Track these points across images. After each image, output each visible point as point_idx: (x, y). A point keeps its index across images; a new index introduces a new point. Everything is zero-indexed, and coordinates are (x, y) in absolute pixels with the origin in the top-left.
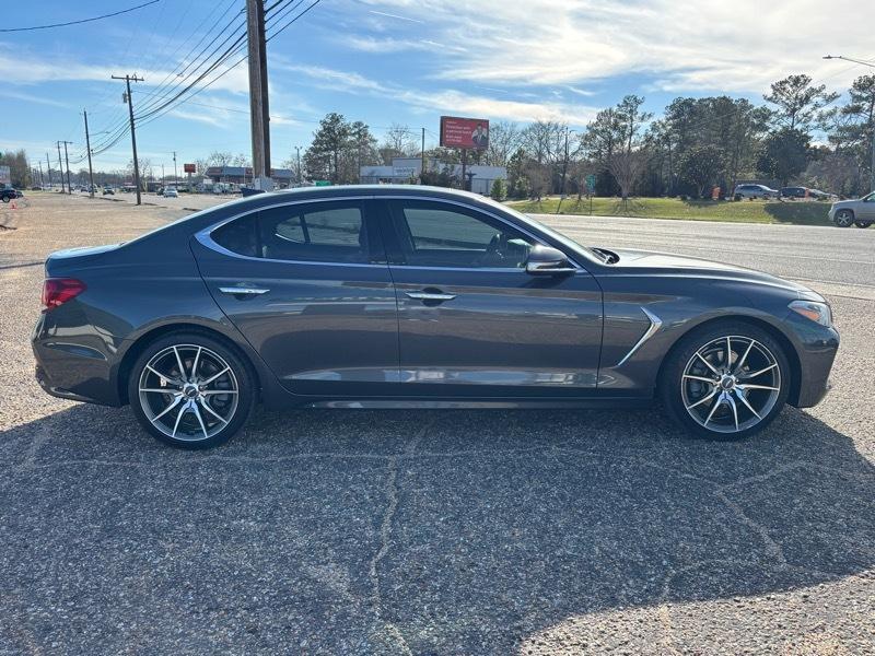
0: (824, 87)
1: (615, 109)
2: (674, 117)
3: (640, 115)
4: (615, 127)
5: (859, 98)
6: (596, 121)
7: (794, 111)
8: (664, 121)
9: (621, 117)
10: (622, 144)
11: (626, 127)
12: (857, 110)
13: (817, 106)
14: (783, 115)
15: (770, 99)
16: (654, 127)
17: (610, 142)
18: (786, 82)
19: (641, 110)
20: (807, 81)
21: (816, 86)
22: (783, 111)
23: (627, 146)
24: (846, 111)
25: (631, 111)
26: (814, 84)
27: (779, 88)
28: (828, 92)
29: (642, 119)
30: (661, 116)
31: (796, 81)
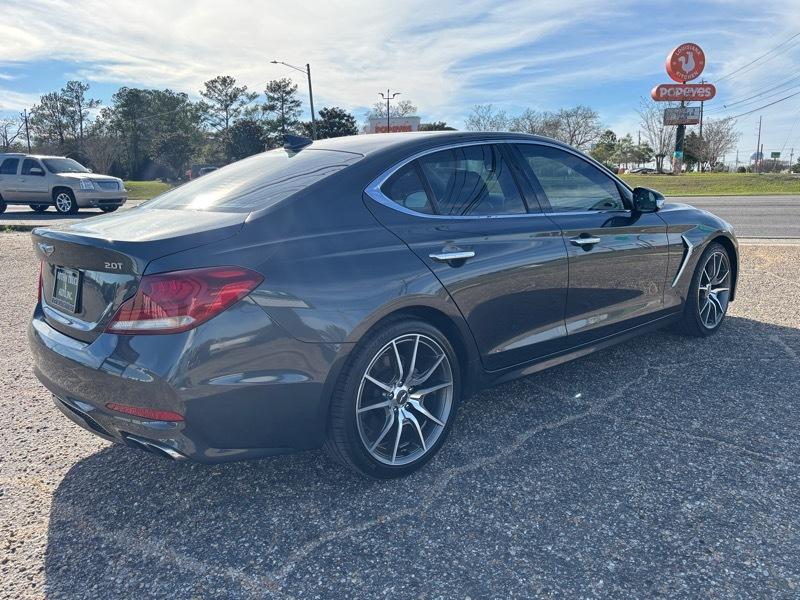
0: (245, 88)
1: (59, 93)
2: (123, 106)
3: (87, 101)
4: (63, 112)
5: (272, 99)
6: (40, 104)
7: (227, 106)
8: (113, 108)
9: (67, 102)
10: (74, 129)
11: (74, 112)
12: (272, 108)
13: (243, 103)
14: (220, 110)
15: (205, 95)
16: (105, 114)
17: (60, 126)
18: (216, 81)
19: (87, 96)
20: (232, 82)
21: (241, 87)
22: (219, 106)
23: (79, 130)
24: (265, 109)
25: (77, 97)
26: (238, 85)
27: (211, 85)
28: (250, 91)
29: (90, 105)
30: (110, 104)
31: (224, 81)
